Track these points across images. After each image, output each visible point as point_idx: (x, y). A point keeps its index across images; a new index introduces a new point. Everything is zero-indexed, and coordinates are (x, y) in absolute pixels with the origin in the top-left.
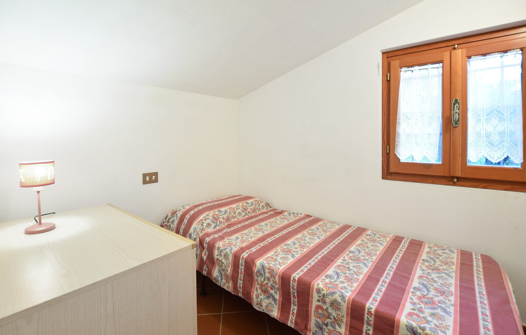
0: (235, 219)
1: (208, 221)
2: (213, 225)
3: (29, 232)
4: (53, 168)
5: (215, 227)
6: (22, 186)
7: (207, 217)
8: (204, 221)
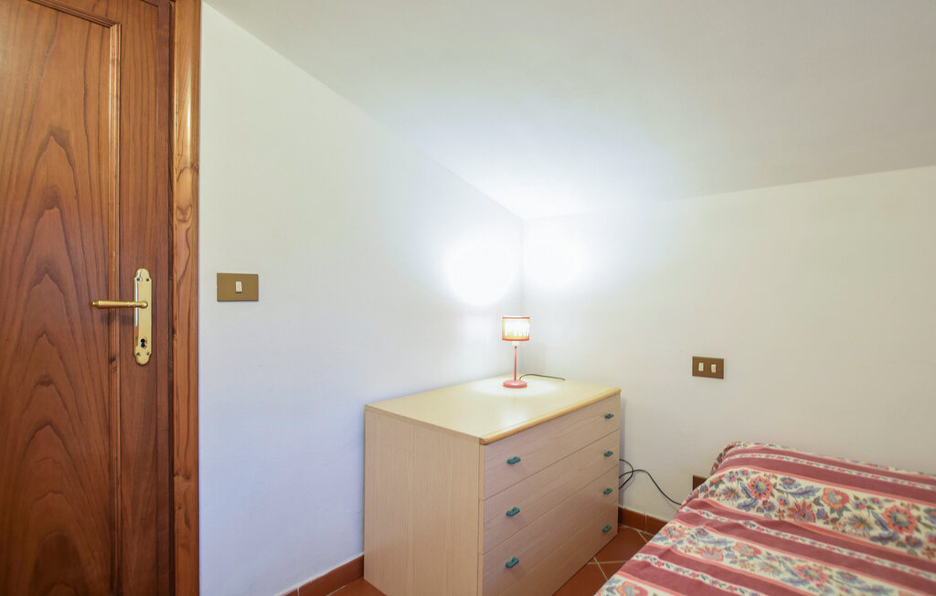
0: (829, 527)
1: (734, 485)
2: (743, 499)
3: (507, 386)
4: (528, 325)
5: (746, 506)
6: (504, 339)
7: (740, 476)
8: (724, 479)
